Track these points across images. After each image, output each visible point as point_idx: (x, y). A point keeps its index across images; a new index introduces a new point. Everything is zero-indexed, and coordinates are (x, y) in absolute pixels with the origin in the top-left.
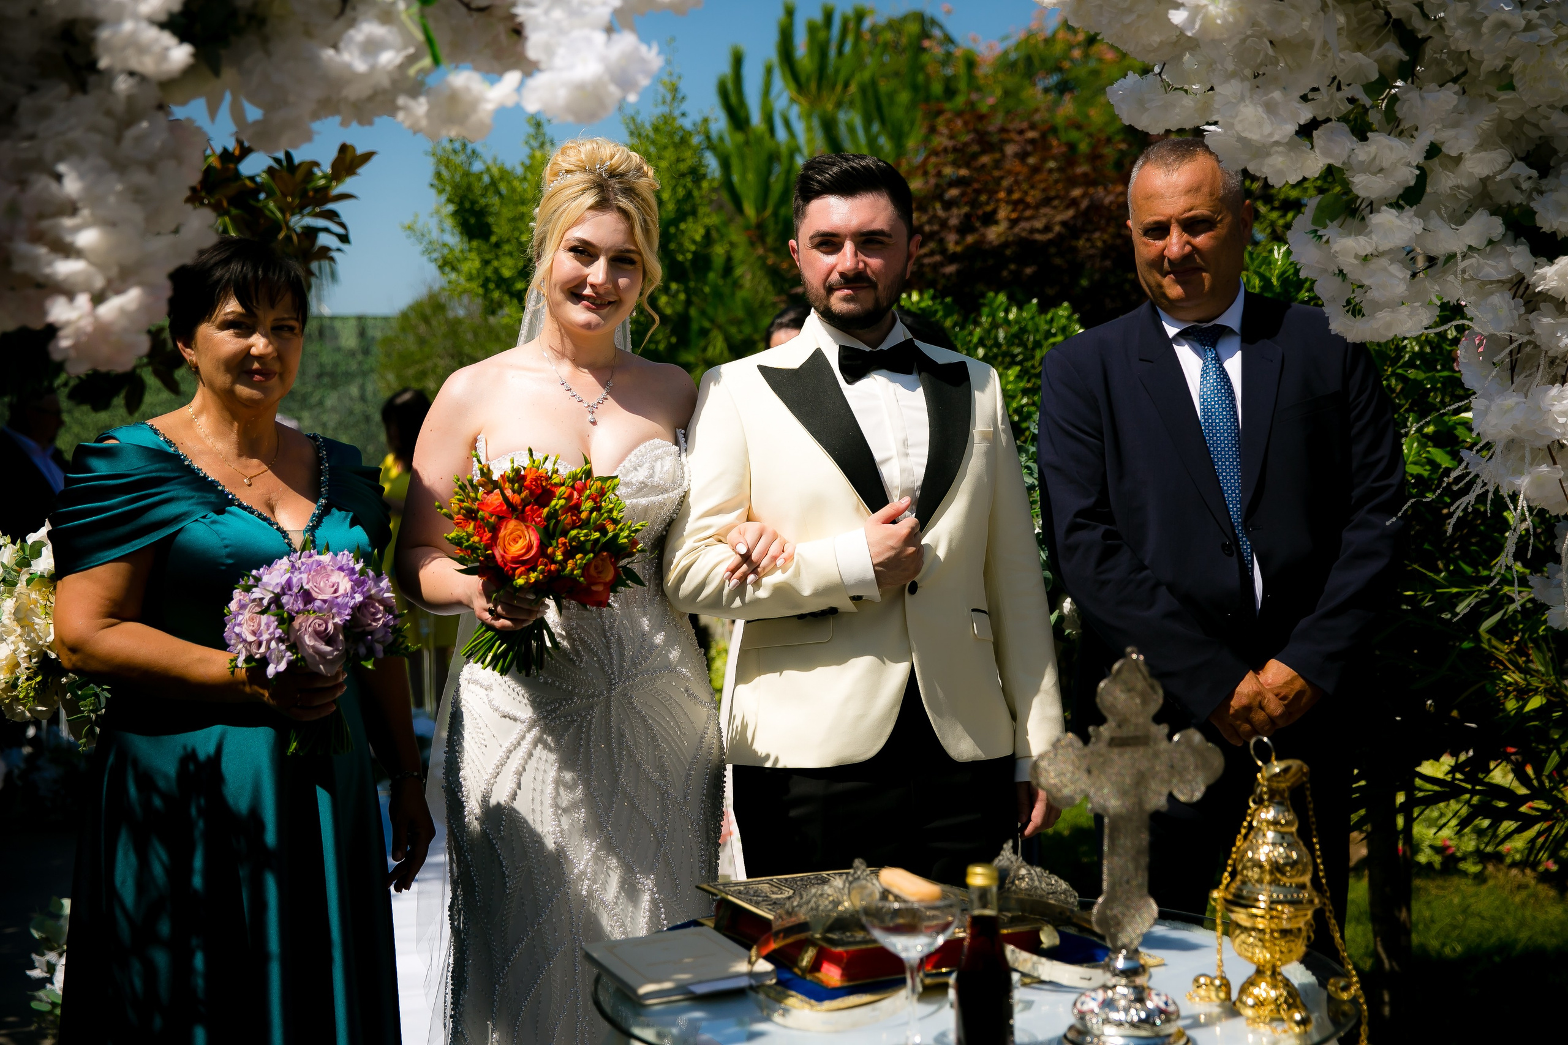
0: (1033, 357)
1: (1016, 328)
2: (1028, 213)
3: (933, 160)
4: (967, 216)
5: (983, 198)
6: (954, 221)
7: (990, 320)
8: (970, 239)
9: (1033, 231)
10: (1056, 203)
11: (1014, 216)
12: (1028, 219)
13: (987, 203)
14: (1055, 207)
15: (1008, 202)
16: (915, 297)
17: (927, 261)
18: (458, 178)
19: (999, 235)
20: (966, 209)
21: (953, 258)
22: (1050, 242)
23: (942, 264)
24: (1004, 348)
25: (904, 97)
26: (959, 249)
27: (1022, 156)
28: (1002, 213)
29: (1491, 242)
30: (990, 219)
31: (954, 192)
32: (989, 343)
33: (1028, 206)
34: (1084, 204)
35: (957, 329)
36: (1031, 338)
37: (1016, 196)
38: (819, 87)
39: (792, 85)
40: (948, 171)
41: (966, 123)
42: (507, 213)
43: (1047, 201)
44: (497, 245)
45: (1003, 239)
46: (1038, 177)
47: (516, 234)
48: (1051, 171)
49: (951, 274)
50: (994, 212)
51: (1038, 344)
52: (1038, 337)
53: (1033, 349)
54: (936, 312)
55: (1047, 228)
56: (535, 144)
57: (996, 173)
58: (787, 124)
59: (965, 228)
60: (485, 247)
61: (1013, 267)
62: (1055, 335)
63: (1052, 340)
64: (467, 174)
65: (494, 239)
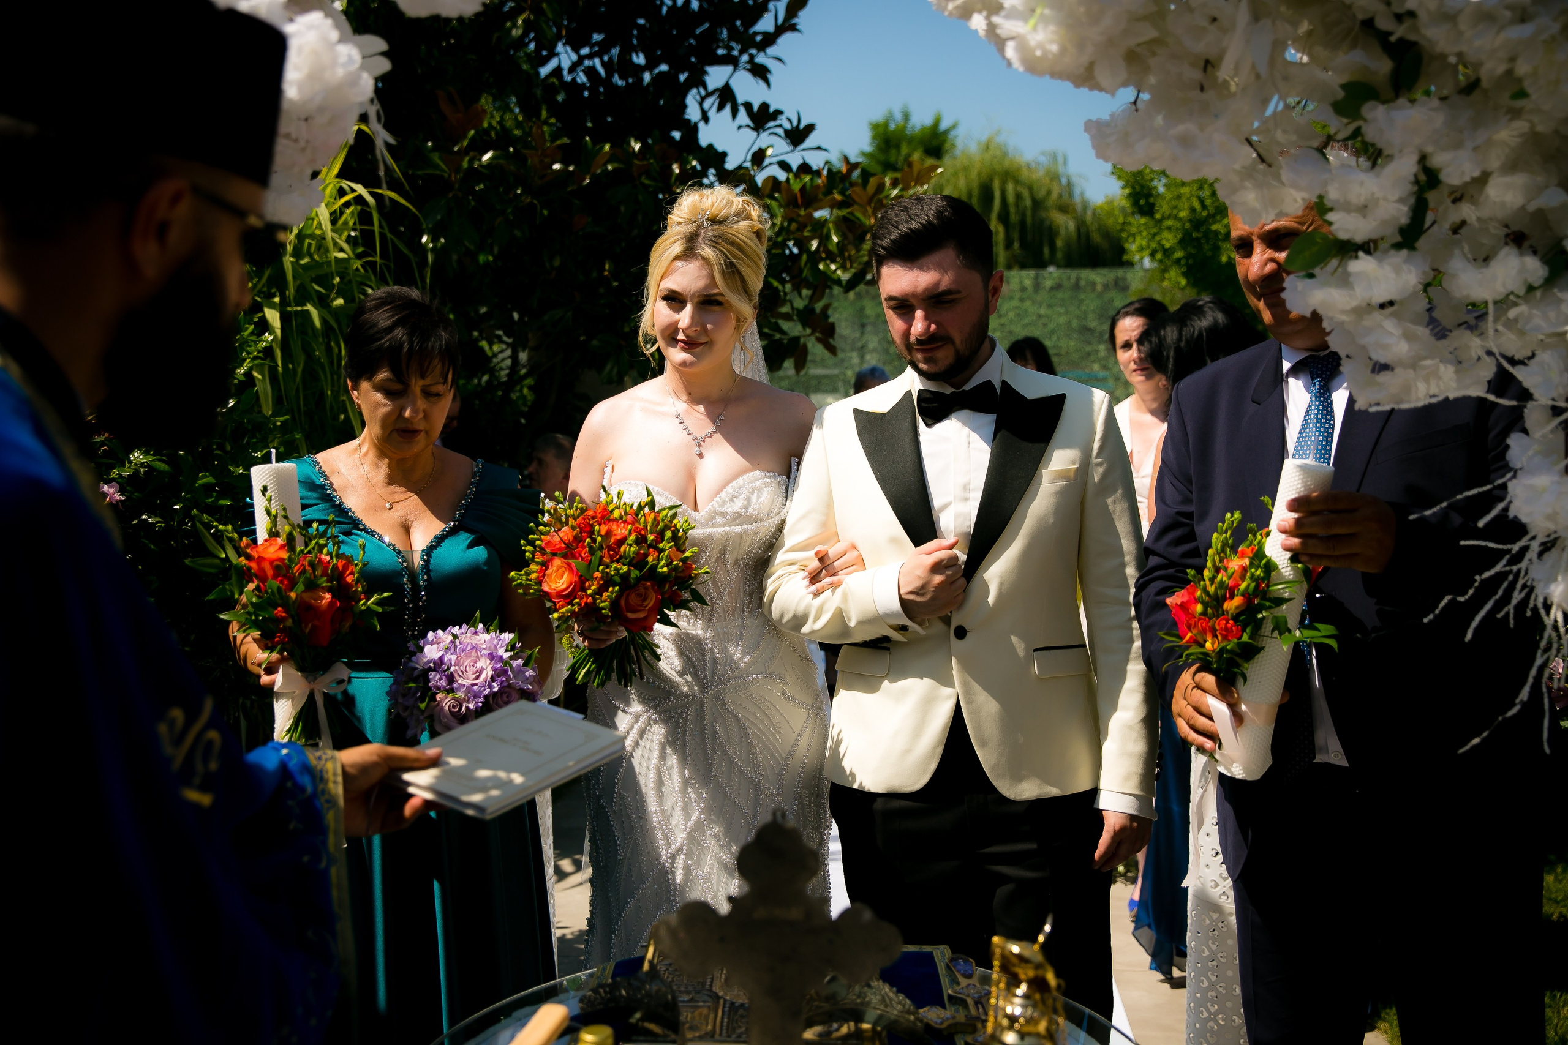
29: (1531, 289)
44: (1160, 221)
47: (1175, 212)
60: (1151, 223)
65: (1158, 216)
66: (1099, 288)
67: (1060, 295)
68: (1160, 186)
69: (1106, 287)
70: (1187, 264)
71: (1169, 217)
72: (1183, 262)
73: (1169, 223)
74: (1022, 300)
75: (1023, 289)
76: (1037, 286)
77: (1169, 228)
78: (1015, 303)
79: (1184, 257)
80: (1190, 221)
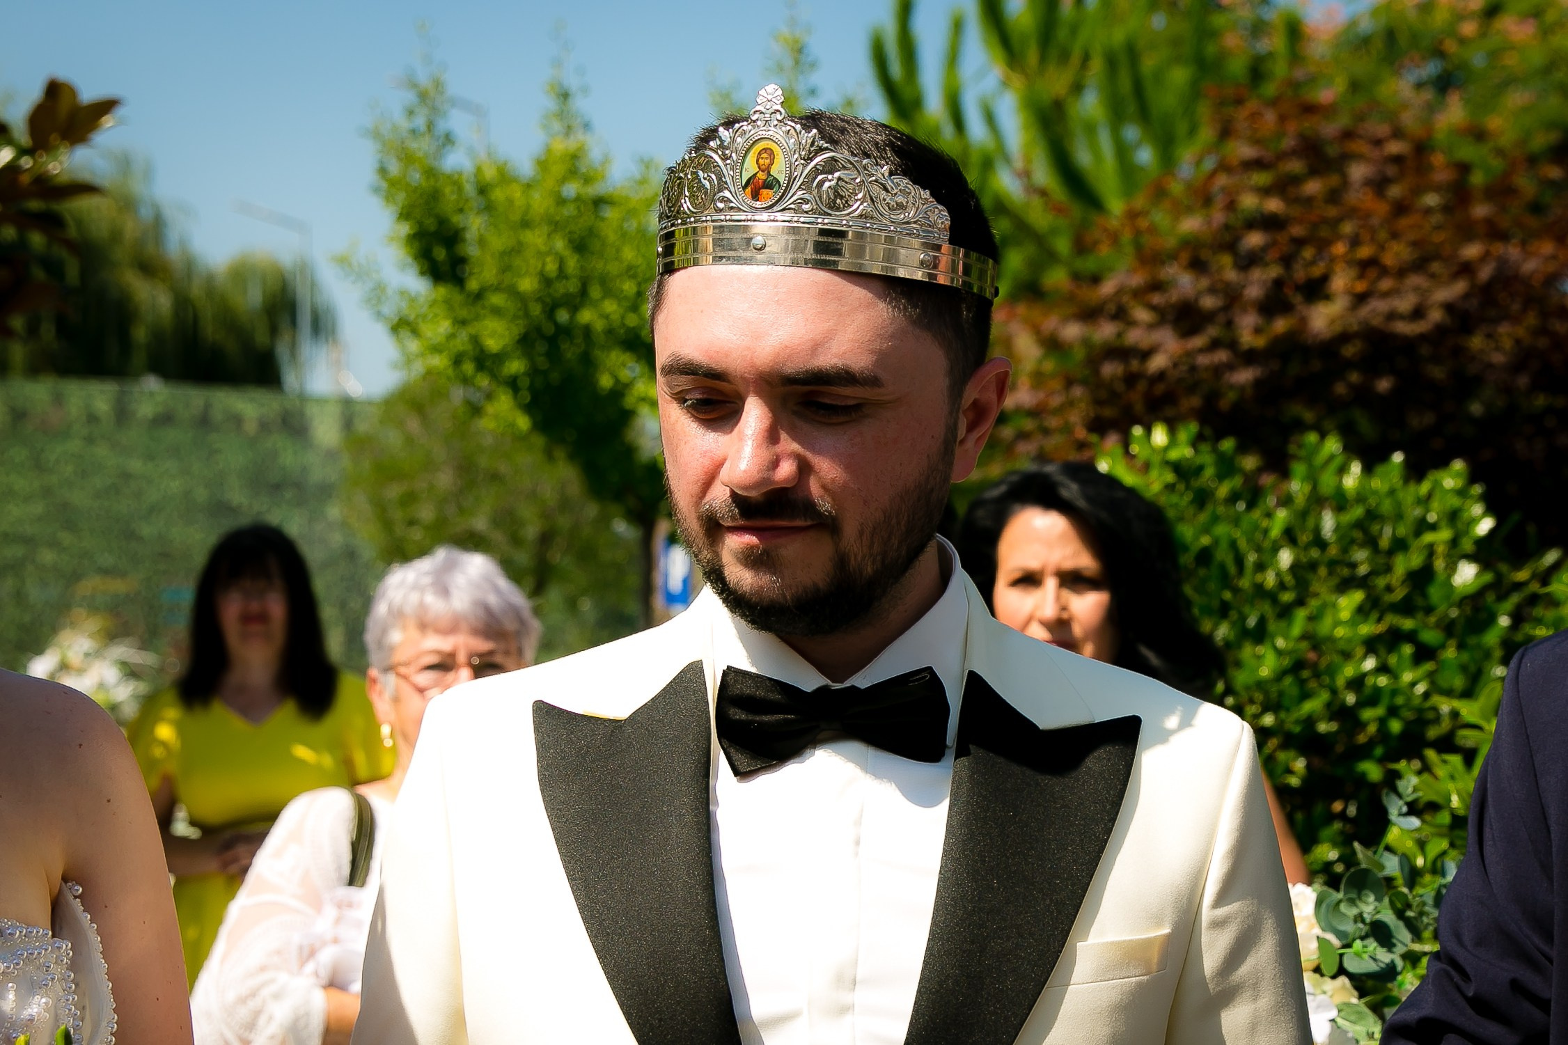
0: (1388, 569)
1: (1358, 512)
2: (1386, 284)
3: (1222, 180)
4: (1278, 283)
5: (1308, 253)
6: (1254, 292)
7: (1307, 488)
8: (1281, 325)
9: (1392, 316)
10: (1436, 267)
11: (1360, 287)
12: (1386, 295)
13: (1313, 263)
14: (1432, 276)
15: (1350, 263)
16: (1160, 436)
17: (1203, 360)
18: (416, 177)
19: (1333, 322)
20: (1274, 271)
21: (1249, 357)
22: (1422, 337)
23: (1230, 367)
24: (1333, 551)
25: (1180, 76)
26: (1260, 342)
27: (1379, 185)
28: (1340, 282)
30: (1316, 290)
31: (1254, 239)
32: (1304, 538)
33: (1384, 271)
34: (1485, 273)
35: (1241, 506)
36: (1387, 532)
37: (1365, 252)
38: (1043, 58)
39: (999, 54)
40: (1249, 201)
41: (1282, 119)
42: (498, 242)
43: (1419, 265)
44: (478, 296)
45: (1338, 328)
46: (1404, 222)
47: (509, 279)
48: (1428, 211)
49: (1242, 388)
50: (1325, 279)
51: (1400, 545)
52: (1402, 531)
53: (1391, 553)
54: (1200, 469)
55: (1418, 313)
56: (557, 126)
57: (1332, 212)
58: (990, 118)
59: (1273, 305)
61: (1354, 377)
62: (1433, 527)
63: (1429, 537)
64: (431, 173)
65: (473, 285)
66: (251, 427)
67: (171, 435)
68: (474, 225)
69: (264, 427)
70: (531, 388)
71: (497, 288)
72: (525, 383)
73: (497, 299)
74: (90, 440)
75: (92, 418)
76: (122, 414)
77: (497, 312)
78: (74, 445)
79: (525, 374)
80: (539, 300)
